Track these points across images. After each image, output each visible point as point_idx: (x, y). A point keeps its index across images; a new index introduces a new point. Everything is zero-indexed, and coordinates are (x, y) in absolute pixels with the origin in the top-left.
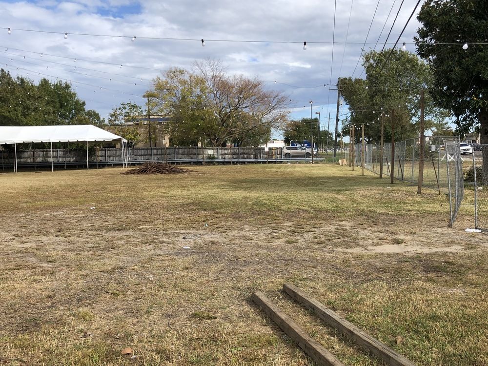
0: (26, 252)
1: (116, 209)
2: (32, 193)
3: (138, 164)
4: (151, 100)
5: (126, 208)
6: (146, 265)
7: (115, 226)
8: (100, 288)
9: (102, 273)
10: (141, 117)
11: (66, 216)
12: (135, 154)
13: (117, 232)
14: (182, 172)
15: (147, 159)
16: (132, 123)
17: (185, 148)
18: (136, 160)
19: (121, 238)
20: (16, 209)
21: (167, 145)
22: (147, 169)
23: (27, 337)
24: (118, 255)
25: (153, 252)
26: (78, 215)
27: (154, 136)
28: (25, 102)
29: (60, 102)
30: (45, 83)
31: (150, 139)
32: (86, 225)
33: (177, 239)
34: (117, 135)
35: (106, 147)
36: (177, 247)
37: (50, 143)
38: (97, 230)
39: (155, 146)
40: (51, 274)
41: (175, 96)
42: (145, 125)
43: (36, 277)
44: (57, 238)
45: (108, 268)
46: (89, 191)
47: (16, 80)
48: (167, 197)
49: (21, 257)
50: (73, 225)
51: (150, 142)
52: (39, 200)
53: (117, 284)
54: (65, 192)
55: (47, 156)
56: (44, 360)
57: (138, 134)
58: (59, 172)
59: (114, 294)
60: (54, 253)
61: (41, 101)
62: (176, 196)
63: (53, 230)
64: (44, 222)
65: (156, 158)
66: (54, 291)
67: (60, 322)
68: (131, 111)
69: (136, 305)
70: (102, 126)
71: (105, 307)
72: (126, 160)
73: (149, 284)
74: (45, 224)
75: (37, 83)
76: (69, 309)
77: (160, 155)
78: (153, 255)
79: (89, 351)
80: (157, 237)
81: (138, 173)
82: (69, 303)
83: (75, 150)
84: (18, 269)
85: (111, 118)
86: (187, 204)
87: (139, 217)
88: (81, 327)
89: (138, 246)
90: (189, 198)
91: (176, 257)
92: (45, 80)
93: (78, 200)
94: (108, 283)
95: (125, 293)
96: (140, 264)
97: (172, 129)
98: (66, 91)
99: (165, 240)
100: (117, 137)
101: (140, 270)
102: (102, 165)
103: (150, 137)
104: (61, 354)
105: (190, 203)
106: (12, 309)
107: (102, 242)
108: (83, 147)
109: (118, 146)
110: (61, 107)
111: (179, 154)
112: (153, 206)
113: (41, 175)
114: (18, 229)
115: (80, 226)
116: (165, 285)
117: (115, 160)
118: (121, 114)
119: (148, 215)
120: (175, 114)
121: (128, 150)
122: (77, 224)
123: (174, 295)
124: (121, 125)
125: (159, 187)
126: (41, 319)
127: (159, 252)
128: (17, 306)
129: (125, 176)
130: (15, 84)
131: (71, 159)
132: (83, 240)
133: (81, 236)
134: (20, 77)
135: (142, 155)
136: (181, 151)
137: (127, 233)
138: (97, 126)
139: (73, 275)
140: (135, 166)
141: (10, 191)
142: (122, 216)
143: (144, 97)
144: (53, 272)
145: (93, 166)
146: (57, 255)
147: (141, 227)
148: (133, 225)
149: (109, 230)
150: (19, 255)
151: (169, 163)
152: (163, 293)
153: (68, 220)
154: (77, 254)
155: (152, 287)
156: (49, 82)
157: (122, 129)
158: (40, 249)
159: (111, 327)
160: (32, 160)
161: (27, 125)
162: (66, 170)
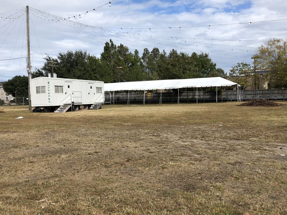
0: (185, 147)
1: (235, 127)
2: (187, 115)
3: (247, 100)
4: (256, 60)
5: (241, 126)
6: (255, 163)
7: (234, 137)
8: (228, 173)
9: (228, 164)
10: (250, 71)
11: (206, 129)
12: (245, 94)
13: (236, 141)
14: (277, 105)
15: (253, 97)
16: (244, 75)
17: (279, 90)
18: (246, 97)
19: (239, 145)
20: (179, 123)
21: (267, 88)
22: (253, 103)
23: (189, 193)
24: (237, 155)
25: (259, 155)
26: (213, 129)
27: (258, 82)
28: (184, 66)
29: (202, 65)
30: (194, 54)
31: (255, 84)
32: (217, 135)
33: (275, 149)
34: (234, 82)
35: (227, 90)
36: (276, 154)
37: (196, 88)
38: (224, 138)
39: (258, 89)
40: (199, 161)
41: (273, 56)
42: (252, 75)
43: (192, 162)
44: (201, 141)
45: (233, 162)
46: (218, 116)
47: (180, 54)
48: (267, 121)
49: (183, 149)
50: (210, 134)
51: (255, 86)
52: (191, 119)
53: (238, 172)
54: (205, 115)
55: (194, 95)
56: (199, 209)
57: (247, 81)
58: (201, 104)
59: (236, 178)
60: (200, 149)
61: (192, 65)
62: (274, 121)
63: (199, 136)
64: (194, 131)
65: (259, 96)
66: (201, 171)
67: (206, 189)
68: (243, 68)
69: (251, 186)
70: (225, 77)
71: (231, 185)
72: (240, 98)
73: (258, 175)
74: (195, 132)
75: (190, 55)
76: (210, 182)
77: (261, 94)
78: (260, 157)
79: (224, 209)
80: (262, 146)
81: (247, 106)
82: (211, 179)
83: (210, 92)
84: (183, 156)
85: (231, 72)
86: (282, 127)
87: (249, 133)
88: (218, 194)
89: (250, 151)
90: (283, 123)
91: (275, 160)
92: (194, 53)
93: (212, 120)
94: (233, 171)
95: (243, 178)
96: (252, 162)
97: (270, 78)
98: (206, 58)
99: (267, 148)
100: (234, 84)
101: (252, 166)
102: (225, 100)
103: (255, 83)
104: (208, 207)
105: (284, 126)
106: (181, 177)
107: (227, 146)
108: (214, 90)
109: (235, 89)
110: (202, 68)
111: (274, 94)
112: (258, 127)
113: (191, 106)
114: (181, 134)
115: (214, 136)
116: (269, 177)
117: (233, 97)
118: (237, 70)
119: (255, 132)
120: (273, 68)
121: (241, 91)
122: (212, 134)
123: (276, 185)
124: (237, 76)
125: (262, 115)
126: (196, 185)
127: (264, 156)
128: (183, 176)
129: (239, 107)
130: (179, 56)
131: (207, 97)
132: (216, 144)
133: (215, 141)
134: (182, 53)
135: (249, 94)
136: (276, 92)
137: (242, 142)
138: (223, 78)
139: (212, 163)
140: (245, 101)
141: (176, 113)
142: (239, 131)
143: (252, 58)
144: (201, 160)
145: (219, 101)
146: (202, 150)
147: (251, 139)
148: (247, 137)
149: (231, 139)
150: (182, 148)
151: (267, 99)
152: (268, 182)
153: (207, 131)
154: (213, 151)
155: (261, 177)
156: (197, 54)
157: (237, 79)
158: (193, 146)
159: (235, 197)
160: (187, 97)
161: (185, 78)
162: (205, 103)
